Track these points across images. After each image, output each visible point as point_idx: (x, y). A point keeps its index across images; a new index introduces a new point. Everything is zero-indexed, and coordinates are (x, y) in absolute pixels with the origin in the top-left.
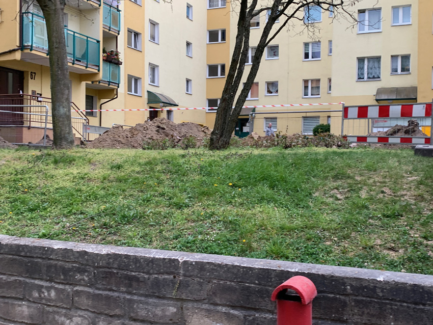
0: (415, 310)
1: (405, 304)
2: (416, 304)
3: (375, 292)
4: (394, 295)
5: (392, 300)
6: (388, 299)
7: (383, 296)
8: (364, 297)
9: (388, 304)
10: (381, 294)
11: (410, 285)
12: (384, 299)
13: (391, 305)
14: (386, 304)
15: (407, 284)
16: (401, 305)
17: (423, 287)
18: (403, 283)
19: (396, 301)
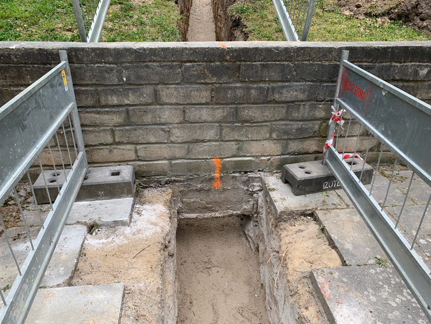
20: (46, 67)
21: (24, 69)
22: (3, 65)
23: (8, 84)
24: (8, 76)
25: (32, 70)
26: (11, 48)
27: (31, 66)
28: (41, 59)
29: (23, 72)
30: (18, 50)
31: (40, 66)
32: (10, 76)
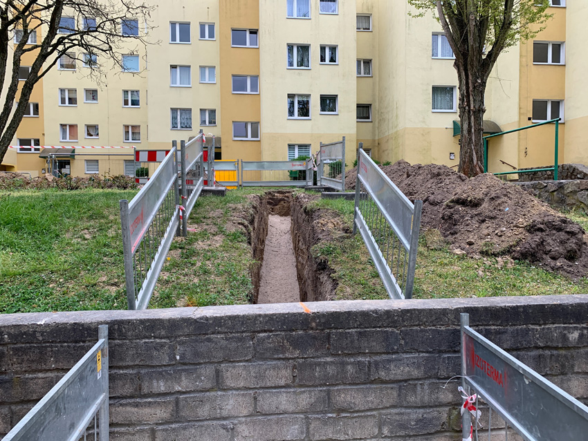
0: (76, 348)
1: (66, 344)
2: (76, 342)
3: (35, 337)
4: (54, 337)
5: (52, 342)
6: (48, 342)
7: (43, 340)
8: (23, 343)
9: (49, 347)
10: (41, 338)
11: (71, 325)
12: (44, 343)
13: (51, 347)
14: (47, 347)
15: (67, 324)
16: (62, 346)
17: (83, 325)
18: (63, 324)
19: (56, 342)
20: (78, 345)
21: (49, 349)
22: (23, 345)
23: (23, 369)
24: (25, 359)
25: (58, 350)
26: (38, 323)
27: (59, 345)
28: (73, 336)
29: (46, 354)
30: (47, 325)
31: (70, 344)
32: (28, 360)
